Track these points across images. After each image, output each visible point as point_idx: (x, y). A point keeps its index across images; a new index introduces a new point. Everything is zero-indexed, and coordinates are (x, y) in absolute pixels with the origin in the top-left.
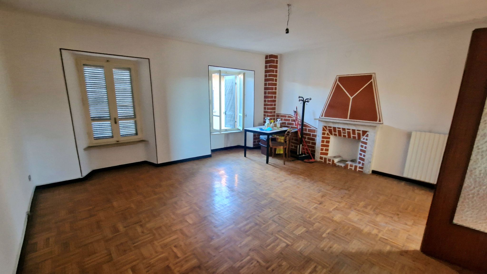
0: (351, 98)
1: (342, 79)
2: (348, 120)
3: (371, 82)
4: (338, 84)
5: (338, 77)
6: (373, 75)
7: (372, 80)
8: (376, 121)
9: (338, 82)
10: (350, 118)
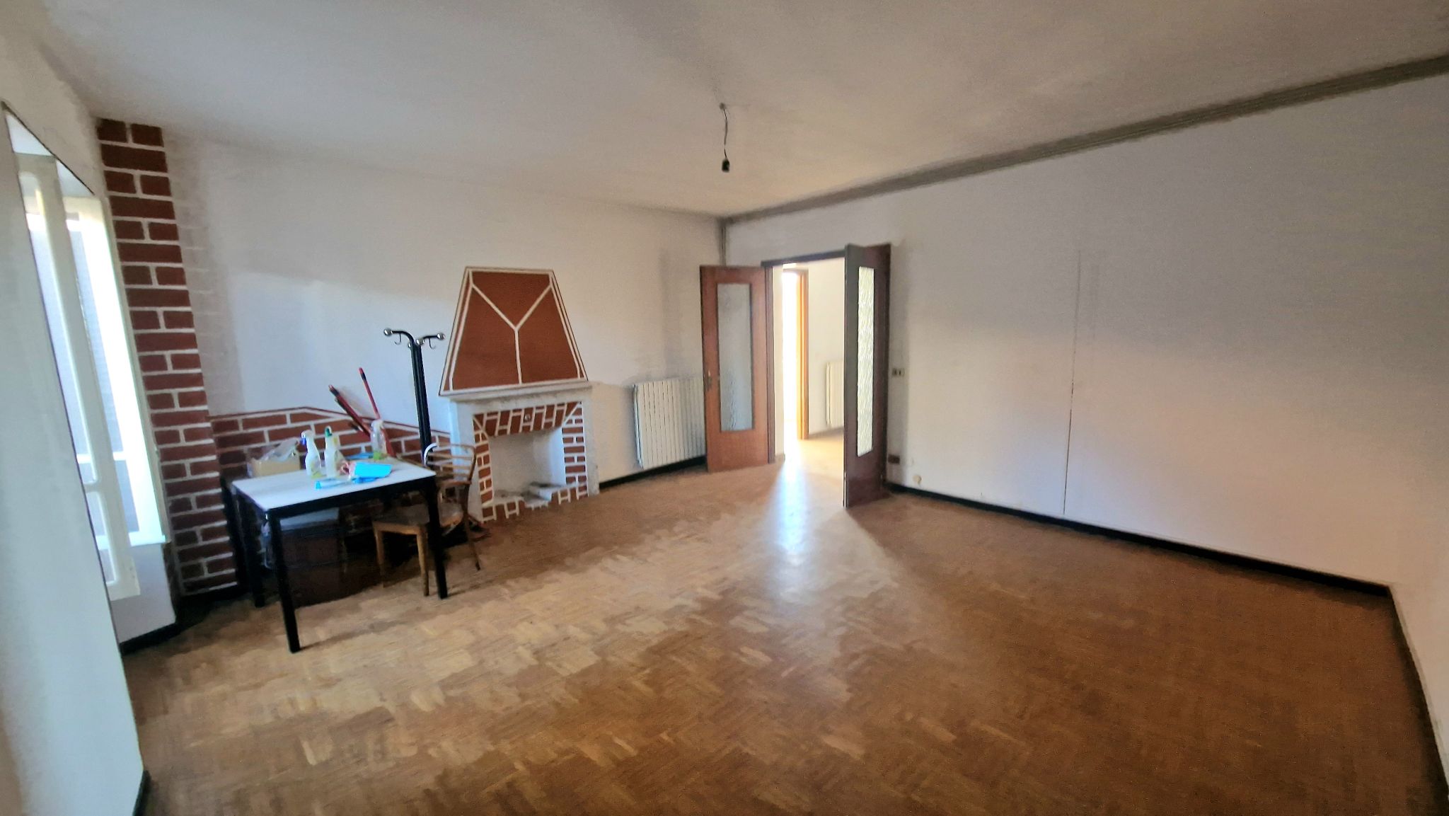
0: (516, 329)
1: (482, 278)
2: (520, 388)
3: (550, 291)
4: (473, 289)
5: (471, 272)
6: (551, 276)
7: (551, 286)
8: (576, 376)
9: (472, 285)
10: (523, 382)
